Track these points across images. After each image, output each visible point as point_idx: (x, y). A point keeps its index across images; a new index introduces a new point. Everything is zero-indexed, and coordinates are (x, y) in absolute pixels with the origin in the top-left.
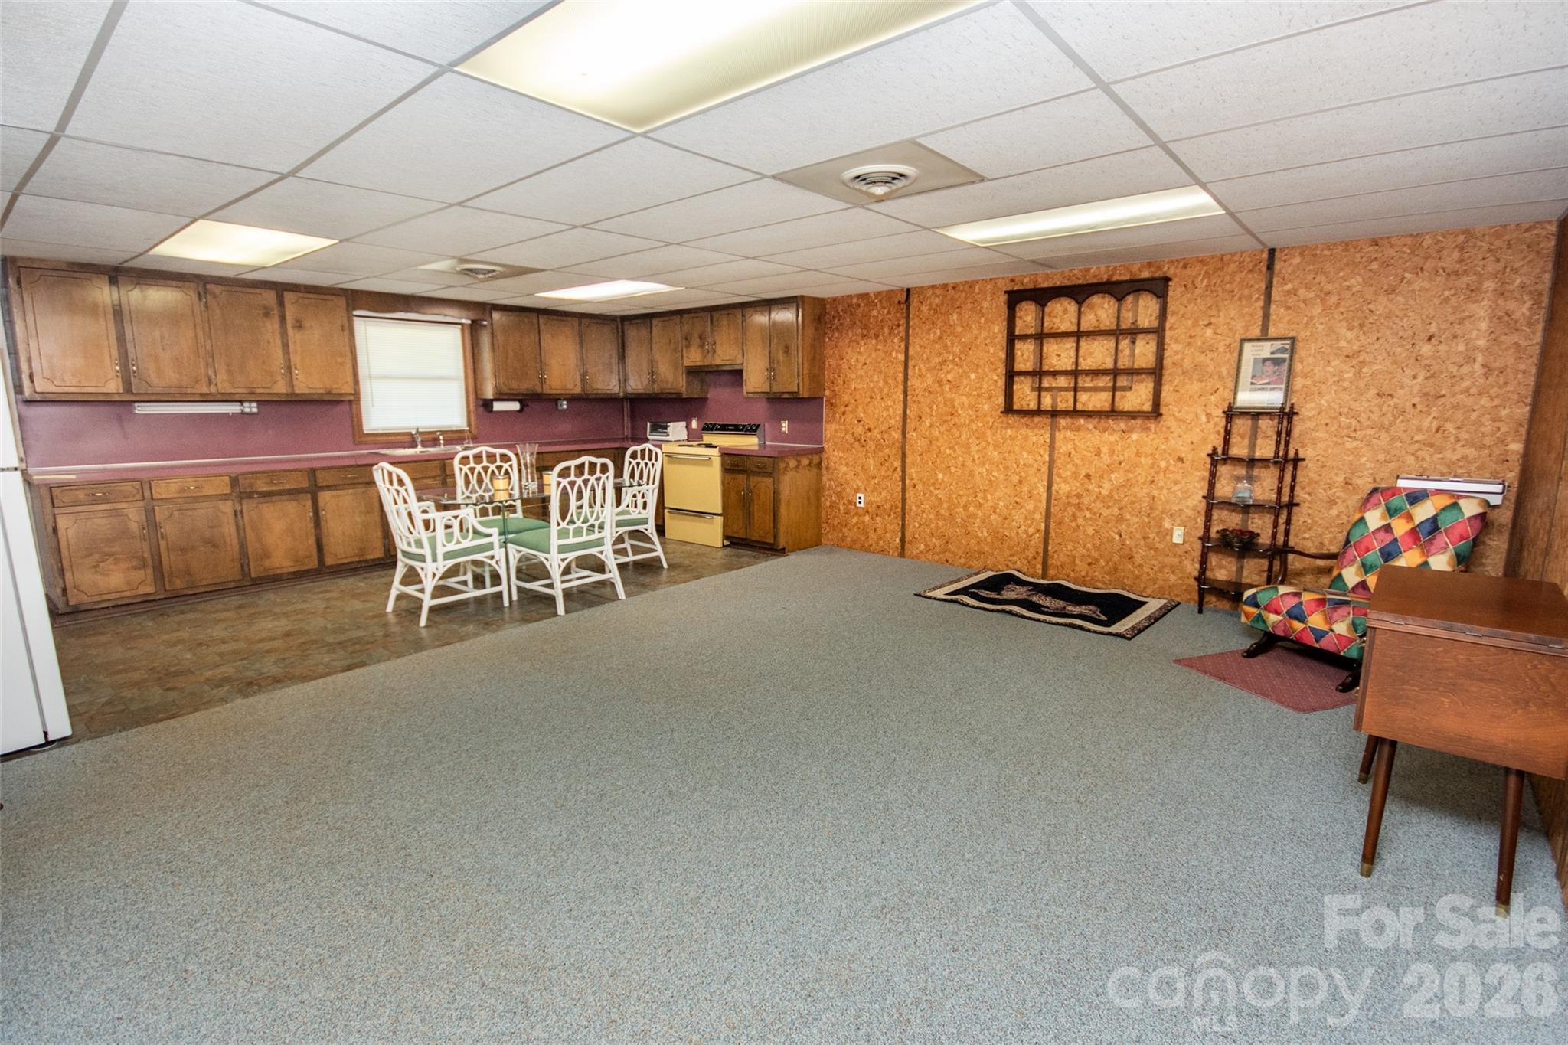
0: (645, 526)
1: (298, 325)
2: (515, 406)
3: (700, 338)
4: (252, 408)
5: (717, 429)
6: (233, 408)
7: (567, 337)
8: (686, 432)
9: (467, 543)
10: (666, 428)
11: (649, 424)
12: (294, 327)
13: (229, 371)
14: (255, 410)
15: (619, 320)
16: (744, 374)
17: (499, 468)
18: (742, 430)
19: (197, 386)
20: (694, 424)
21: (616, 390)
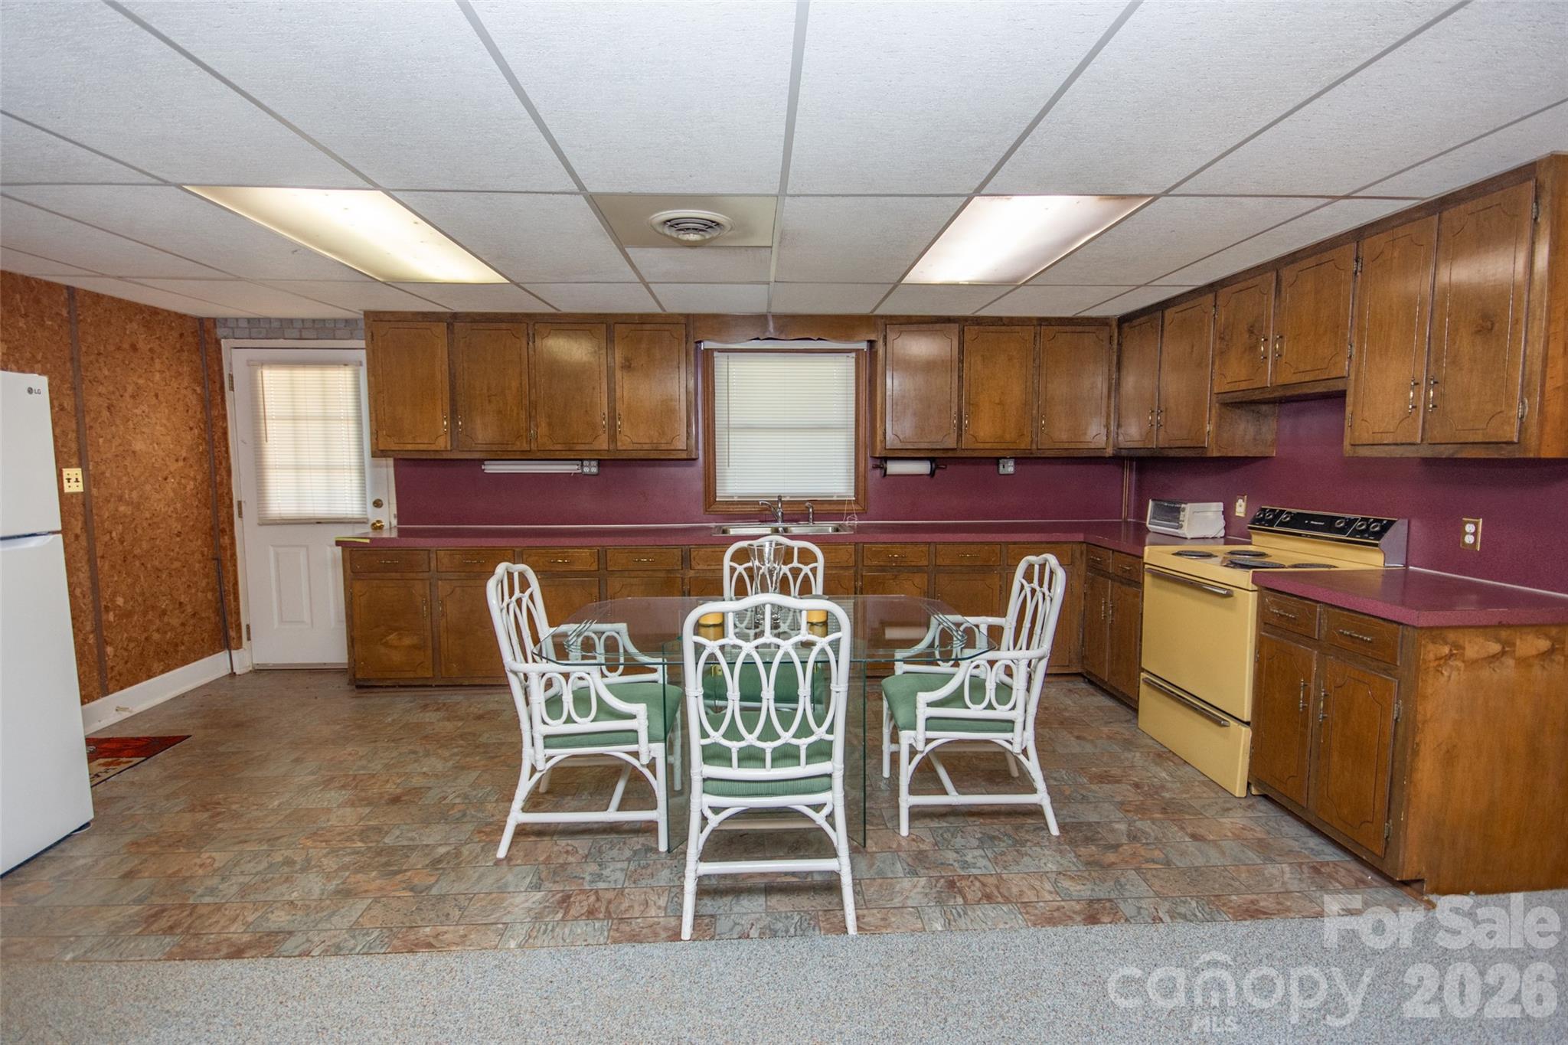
0: (1008, 736)
1: (627, 364)
2: (923, 468)
3: (1251, 331)
4: (592, 468)
5: (1282, 524)
6: (571, 468)
7: (1010, 359)
8: (1222, 523)
9: (584, 725)
10: (1178, 510)
11: (1151, 503)
12: (622, 368)
13: (550, 424)
14: (594, 470)
15: (1114, 324)
16: (1349, 399)
17: (796, 572)
18: (1342, 531)
19: (518, 443)
20: (1240, 508)
21: (1101, 441)
